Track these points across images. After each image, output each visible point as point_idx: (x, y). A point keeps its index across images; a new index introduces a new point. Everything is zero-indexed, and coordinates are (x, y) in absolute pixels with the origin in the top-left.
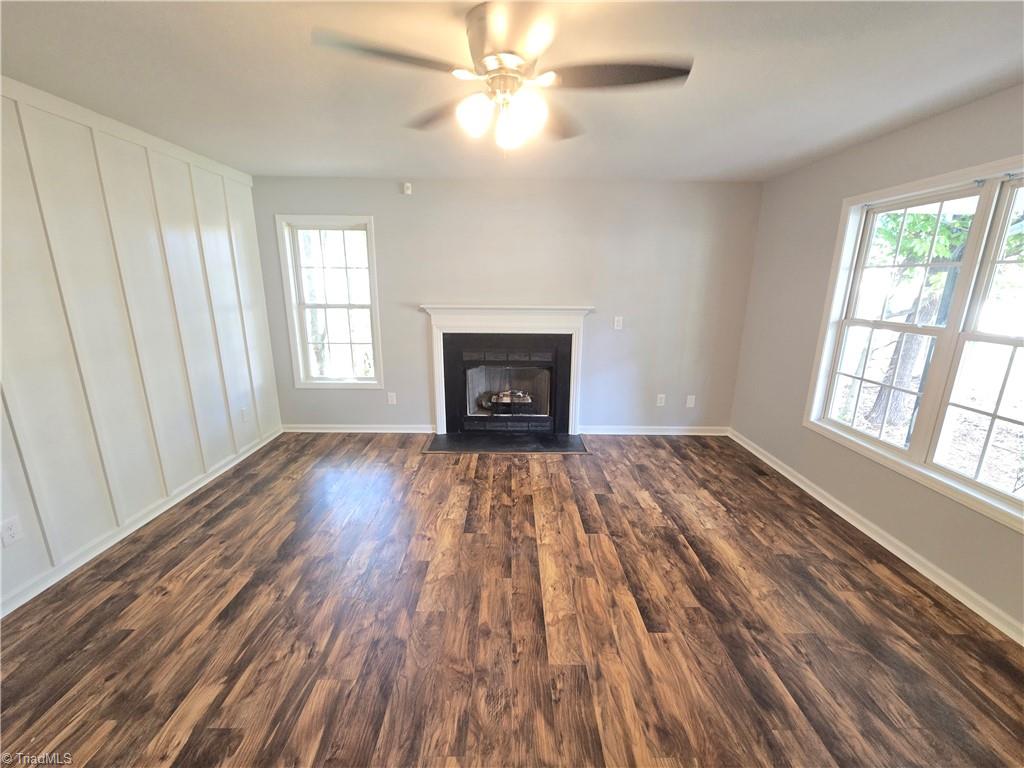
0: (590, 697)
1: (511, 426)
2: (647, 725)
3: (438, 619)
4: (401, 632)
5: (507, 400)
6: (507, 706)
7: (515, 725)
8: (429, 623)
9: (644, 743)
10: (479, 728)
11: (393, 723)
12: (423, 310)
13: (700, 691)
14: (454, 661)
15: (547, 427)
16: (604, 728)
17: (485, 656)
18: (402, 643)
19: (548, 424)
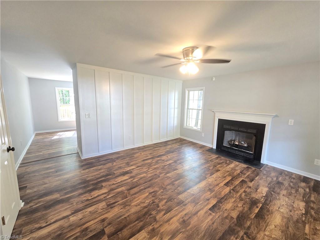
0: (178, 206)
1: (237, 153)
2: (183, 218)
3: (168, 178)
4: (161, 176)
5: (237, 143)
6: (163, 195)
7: (161, 198)
8: (166, 177)
9: (178, 219)
10: (156, 193)
11: (147, 184)
12: (213, 112)
13: (204, 226)
14: (163, 184)
15: (252, 157)
16: (174, 211)
17: (168, 187)
18: (159, 177)
19: (252, 156)
